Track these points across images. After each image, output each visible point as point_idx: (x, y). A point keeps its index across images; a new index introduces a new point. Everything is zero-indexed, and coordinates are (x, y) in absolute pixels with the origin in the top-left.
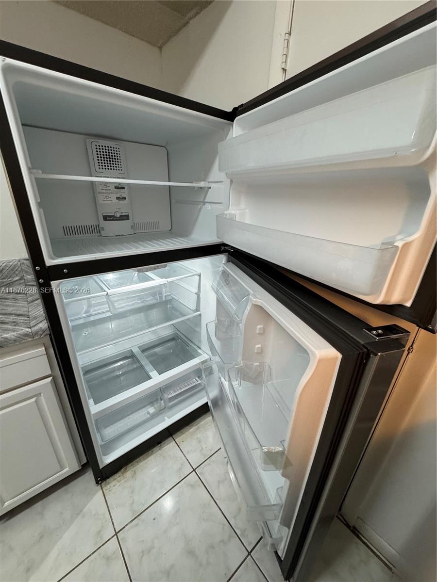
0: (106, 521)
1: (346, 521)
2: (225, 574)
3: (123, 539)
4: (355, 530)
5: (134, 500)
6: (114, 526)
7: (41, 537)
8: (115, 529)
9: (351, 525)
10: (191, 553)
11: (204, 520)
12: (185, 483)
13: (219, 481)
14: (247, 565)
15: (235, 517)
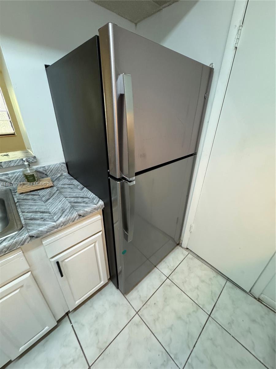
0: (129, 307)
1: (253, 296)
2: (200, 326)
3: (142, 315)
4: (259, 300)
5: (140, 296)
6: (134, 309)
7: (97, 318)
8: (135, 310)
9: (257, 298)
10: (179, 318)
11: (181, 302)
12: (165, 285)
13: (183, 282)
14: (210, 321)
15: (197, 299)
